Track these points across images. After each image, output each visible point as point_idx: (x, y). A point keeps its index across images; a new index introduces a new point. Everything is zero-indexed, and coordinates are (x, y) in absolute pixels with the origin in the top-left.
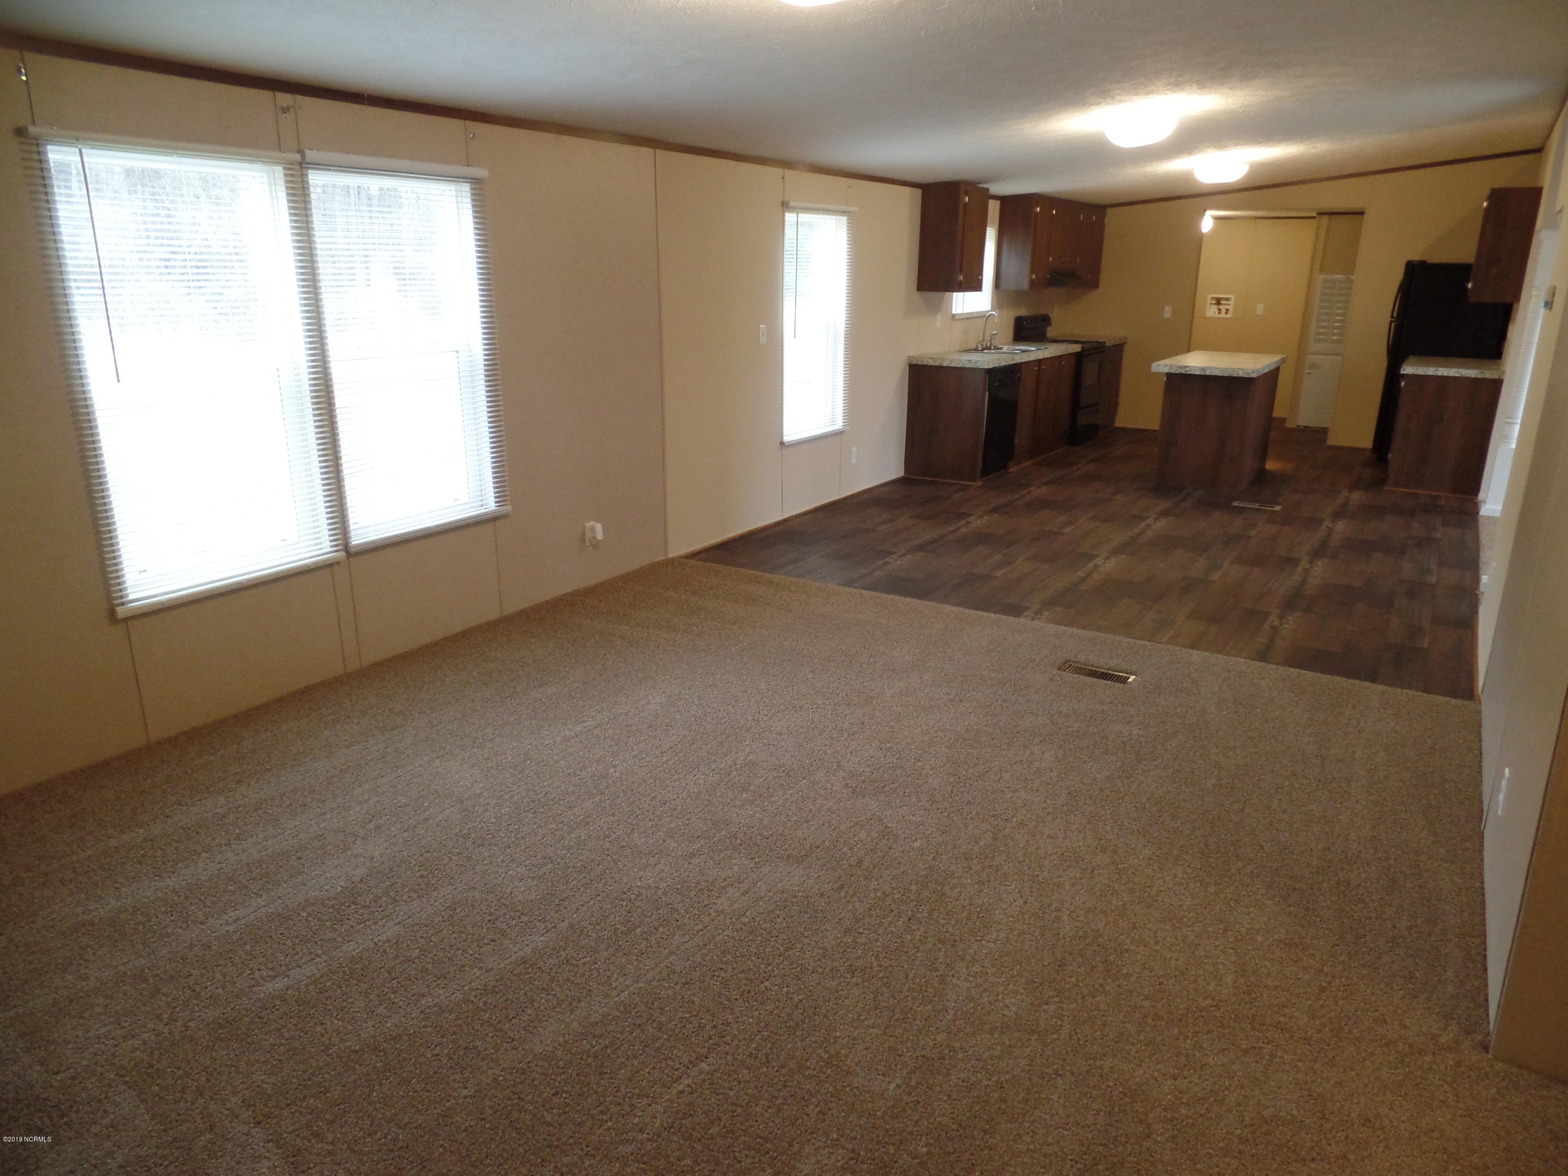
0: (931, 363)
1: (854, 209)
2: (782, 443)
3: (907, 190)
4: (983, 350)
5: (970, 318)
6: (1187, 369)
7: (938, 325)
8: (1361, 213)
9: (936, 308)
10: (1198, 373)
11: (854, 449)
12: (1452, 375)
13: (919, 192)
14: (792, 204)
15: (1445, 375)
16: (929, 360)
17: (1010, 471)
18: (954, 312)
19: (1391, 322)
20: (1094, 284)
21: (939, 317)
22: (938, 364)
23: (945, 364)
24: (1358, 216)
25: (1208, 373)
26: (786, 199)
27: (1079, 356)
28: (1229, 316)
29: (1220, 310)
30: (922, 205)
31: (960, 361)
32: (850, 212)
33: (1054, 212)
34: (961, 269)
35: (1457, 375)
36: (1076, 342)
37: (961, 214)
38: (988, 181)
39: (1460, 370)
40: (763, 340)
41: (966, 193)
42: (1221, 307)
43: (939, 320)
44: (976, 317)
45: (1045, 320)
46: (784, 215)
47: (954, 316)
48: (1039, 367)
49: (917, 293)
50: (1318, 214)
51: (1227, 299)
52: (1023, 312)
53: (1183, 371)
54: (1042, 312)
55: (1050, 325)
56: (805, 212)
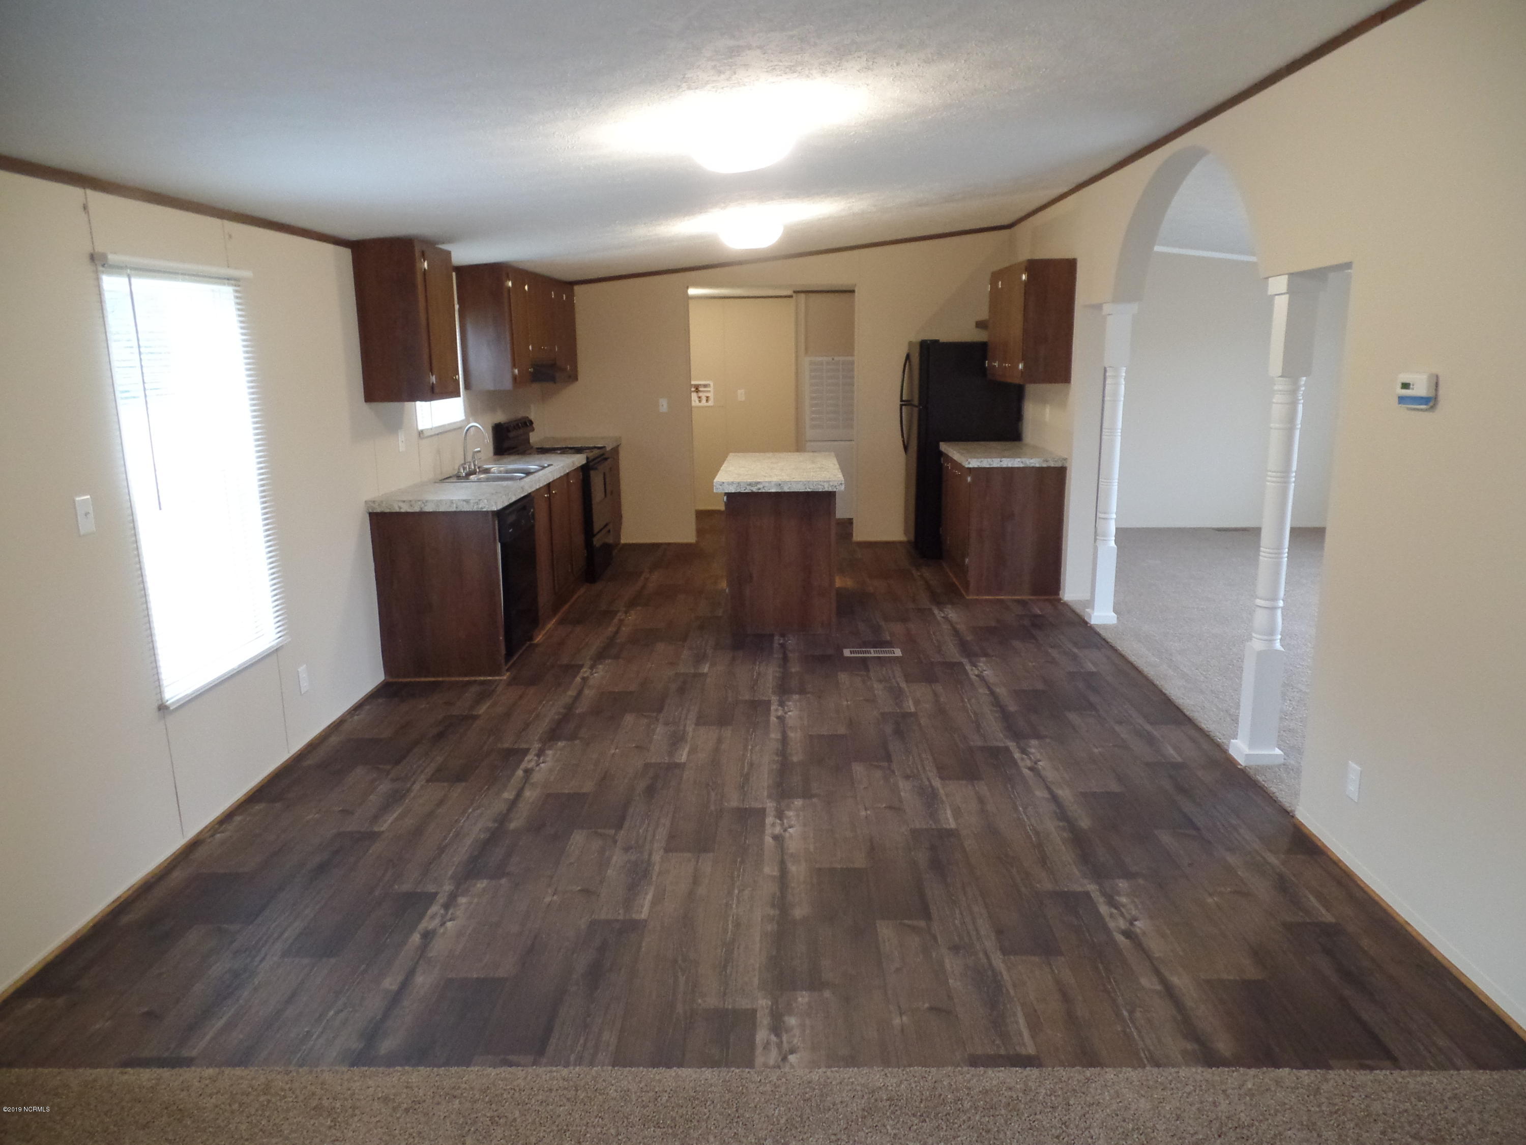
0: (405, 508)
1: (246, 274)
2: (163, 708)
3: (329, 249)
4: (469, 474)
5: (441, 433)
6: (759, 486)
7: (402, 447)
8: (853, 292)
9: (394, 426)
10: (773, 490)
11: (302, 669)
12: (1016, 466)
13: (346, 254)
14: (111, 258)
15: (1010, 465)
16: (401, 504)
17: (536, 641)
18: (420, 428)
19: (901, 406)
20: (573, 377)
21: (401, 436)
22: (416, 509)
23: (429, 508)
24: (847, 295)
25: (786, 489)
26: (99, 249)
27: (585, 470)
28: (711, 403)
29: (699, 397)
30: (355, 273)
31: (452, 502)
32: (235, 279)
33: (526, 287)
34: (431, 370)
35: (1022, 465)
36: (578, 450)
37: (420, 287)
38: (450, 240)
39: (1023, 460)
40: (87, 525)
41: (423, 255)
42: (700, 394)
43: (401, 441)
44: (449, 431)
45: (527, 424)
46: (98, 280)
47: (421, 433)
48: (549, 492)
49: (366, 408)
50: (794, 292)
51: (705, 386)
52: (500, 417)
53: (755, 489)
54: (521, 414)
55: (533, 430)
56: (140, 276)
